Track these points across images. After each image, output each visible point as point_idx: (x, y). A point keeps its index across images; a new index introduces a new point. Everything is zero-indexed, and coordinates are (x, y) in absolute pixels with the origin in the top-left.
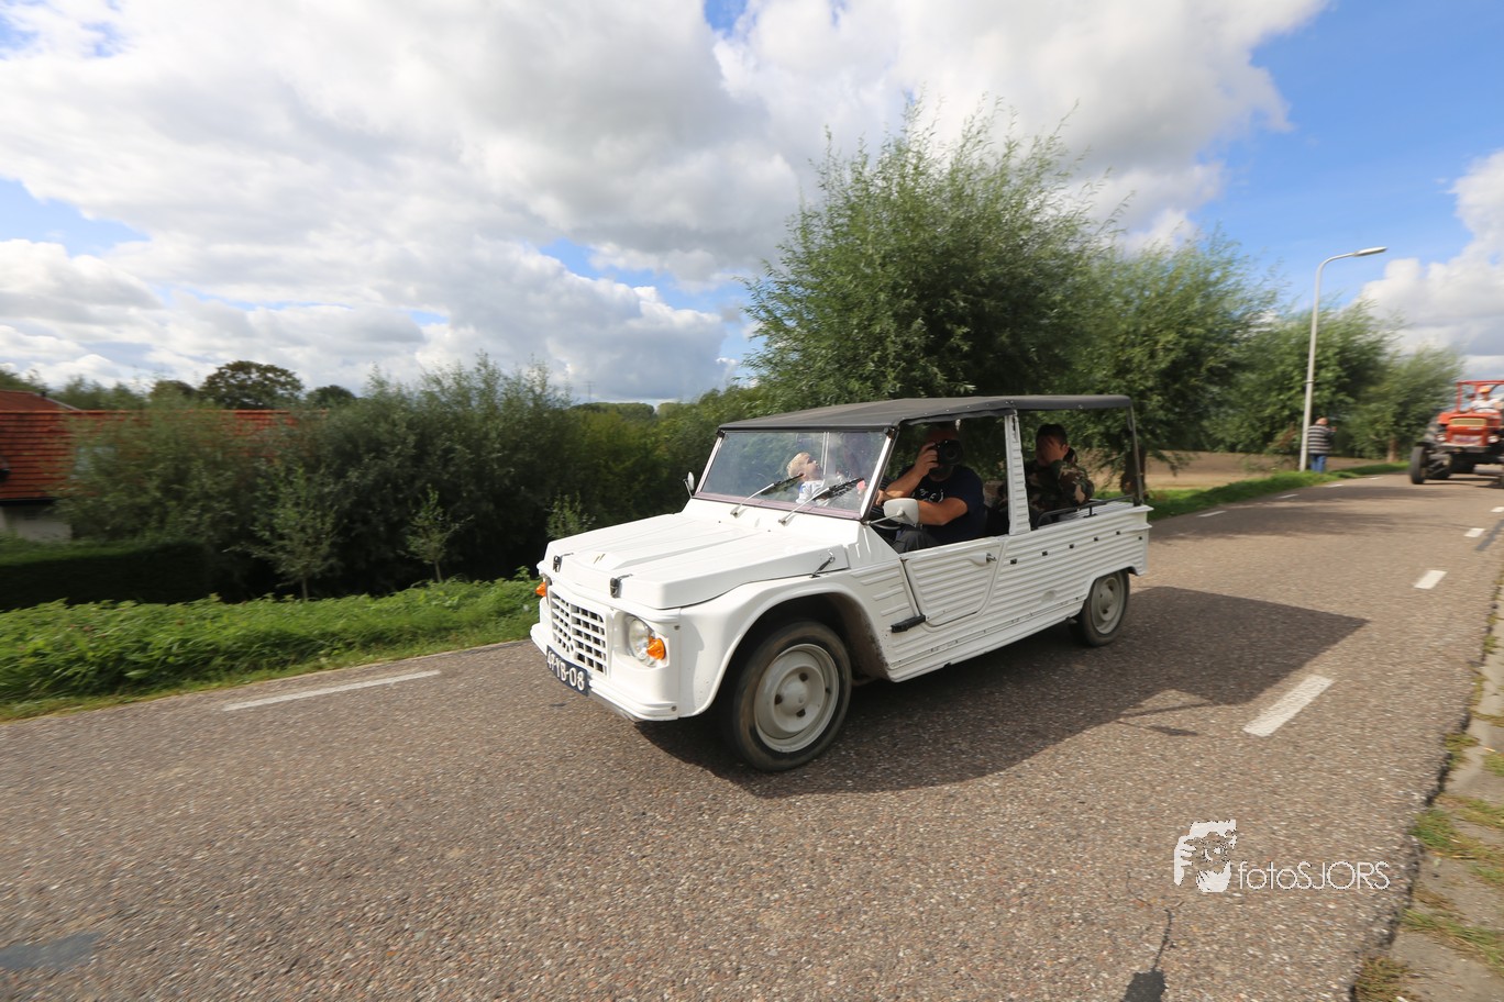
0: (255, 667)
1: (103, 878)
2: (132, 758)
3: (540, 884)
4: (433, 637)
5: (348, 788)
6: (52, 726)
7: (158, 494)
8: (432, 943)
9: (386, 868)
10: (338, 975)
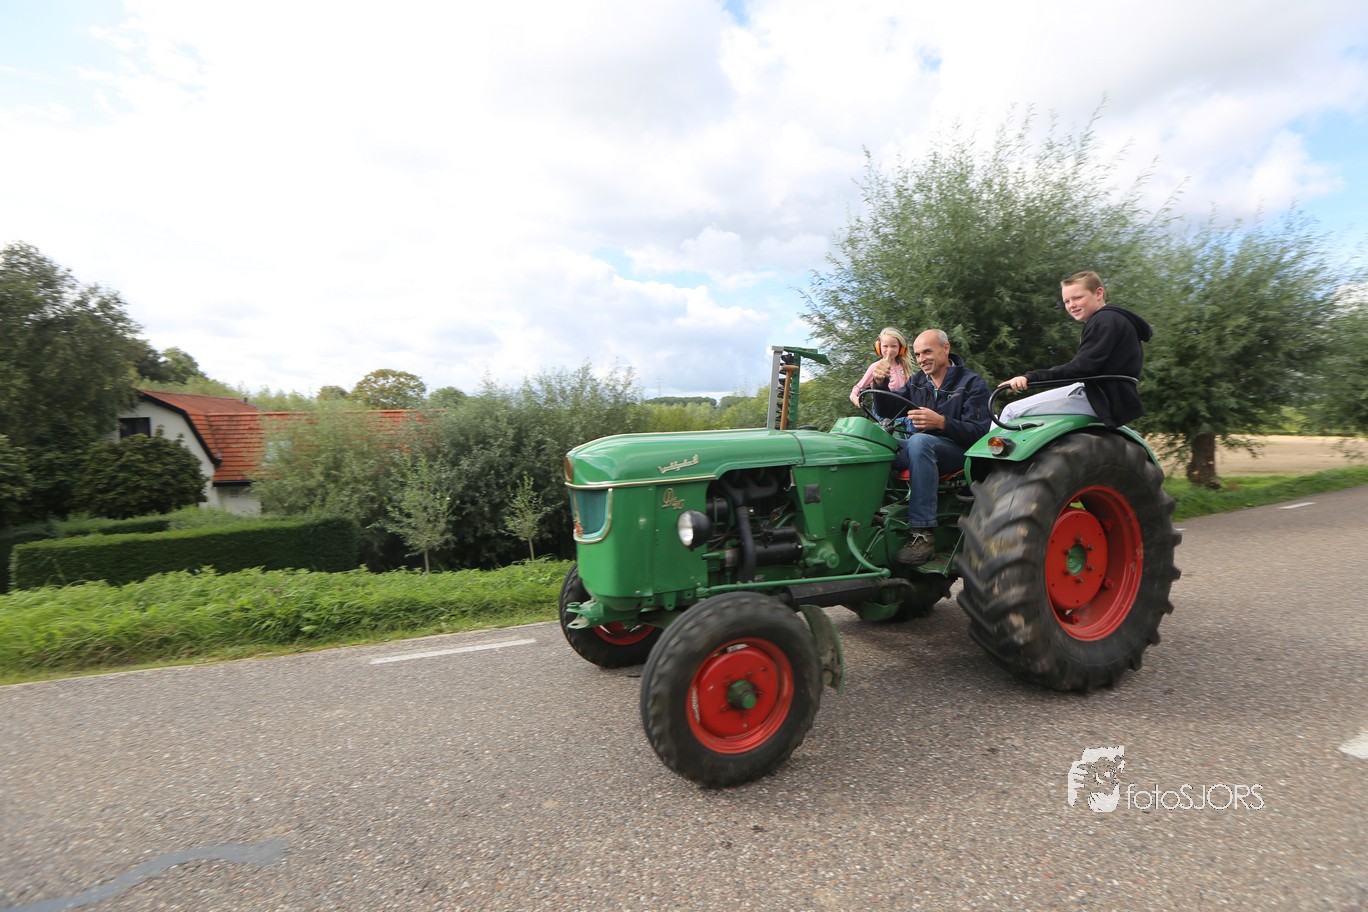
0: (393, 628)
1: (289, 796)
2: (307, 699)
3: (620, 840)
4: (529, 609)
5: (464, 737)
6: (252, 667)
7: (322, 479)
8: (532, 881)
9: (495, 812)
10: (458, 900)
